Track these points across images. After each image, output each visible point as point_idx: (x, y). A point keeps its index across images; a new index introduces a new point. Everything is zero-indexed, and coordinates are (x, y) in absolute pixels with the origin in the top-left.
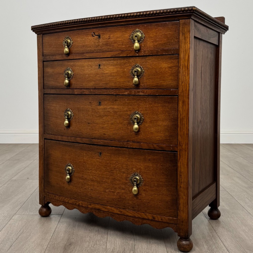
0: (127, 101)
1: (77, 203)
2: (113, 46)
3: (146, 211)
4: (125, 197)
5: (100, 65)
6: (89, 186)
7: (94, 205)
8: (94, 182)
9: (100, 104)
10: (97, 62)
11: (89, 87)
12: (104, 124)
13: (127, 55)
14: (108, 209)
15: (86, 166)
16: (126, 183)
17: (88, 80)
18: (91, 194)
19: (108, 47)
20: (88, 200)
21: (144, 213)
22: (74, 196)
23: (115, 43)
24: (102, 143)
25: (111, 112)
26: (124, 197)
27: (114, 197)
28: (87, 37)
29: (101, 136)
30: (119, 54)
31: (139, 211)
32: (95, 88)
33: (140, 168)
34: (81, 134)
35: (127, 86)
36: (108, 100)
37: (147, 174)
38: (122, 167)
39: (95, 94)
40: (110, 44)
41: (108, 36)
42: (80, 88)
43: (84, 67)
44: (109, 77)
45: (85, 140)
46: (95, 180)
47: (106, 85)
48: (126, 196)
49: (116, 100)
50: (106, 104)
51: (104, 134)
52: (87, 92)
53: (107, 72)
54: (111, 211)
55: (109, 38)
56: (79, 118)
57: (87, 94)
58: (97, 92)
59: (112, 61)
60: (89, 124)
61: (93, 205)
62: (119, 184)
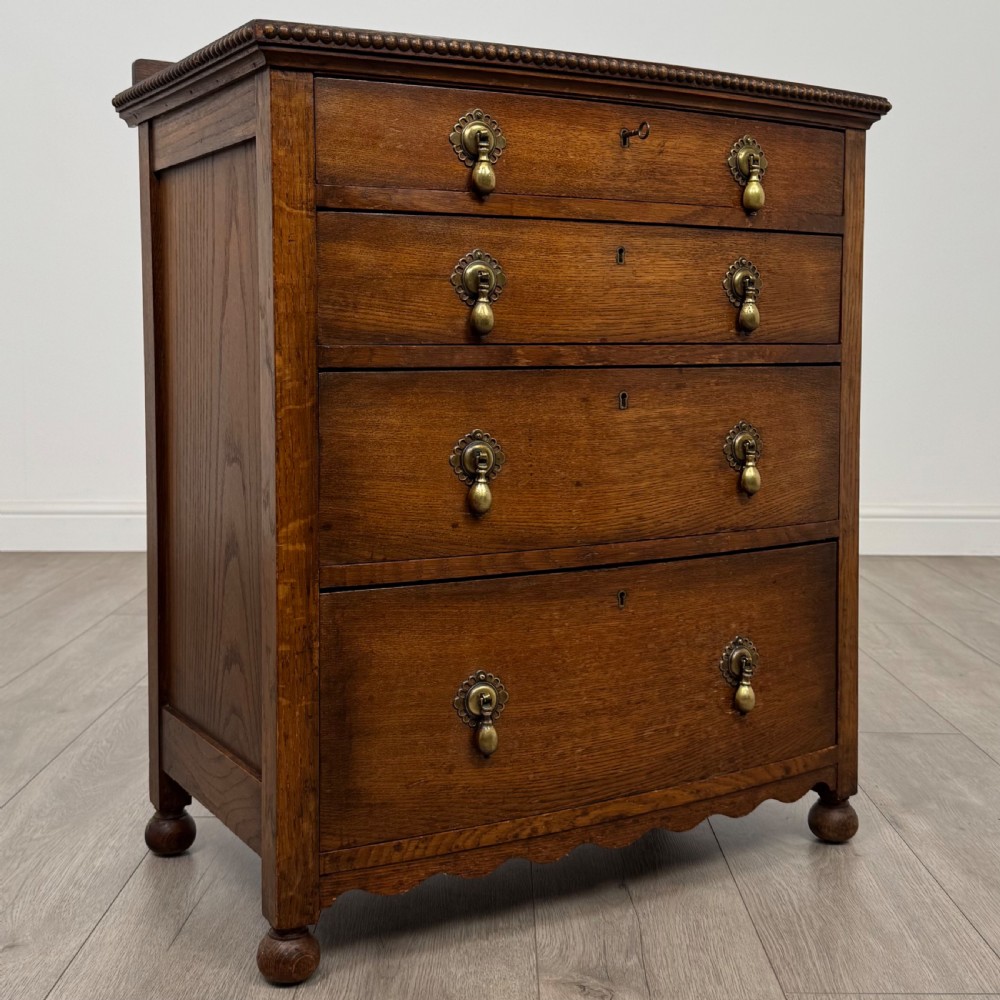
0: (715, 388)
1: (524, 829)
2: (674, 183)
3: (766, 756)
4: (707, 733)
5: (621, 251)
6: (577, 740)
7: (601, 808)
8: (598, 715)
9: (624, 404)
10: (611, 238)
11: (577, 336)
12: (640, 481)
13: (722, 221)
14: (654, 802)
15: (564, 662)
16: (709, 684)
17: (573, 307)
18: (585, 767)
19: (657, 185)
20: (573, 796)
21: (760, 765)
22: (505, 806)
23: (680, 173)
24: (632, 556)
25: (663, 431)
26: (704, 736)
27: (673, 747)
28: (577, 133)
29: (629, 526)
30: (695, 213)
31: (748, 764)
32: (604, 339)
33: (749, 618)
34: (543, 532)
35: (715, 334)
36: (654, 387)
37: (768, 632)
38: (697, 627)
39: (606, 363)
40: (662, 174)
41: (658, 142)
42: (537, 340)
43: (557, 252)
44: (655, 300)
45: (559, 557)
46: (601, 707)
47: (644, 329)
48: (709, 729)
49: (679, 387)
50: (647, 401)
51: (641, 518)
52: (571, 357)
53: (650, 278)
54: (664, 804)
55: (661, 152)
56: (531, 466)
57: (572, 364)
58: (616, 355)
59: (668, 240)
60: (580, 489)
61: (596, 809)
62: (689, 693)
